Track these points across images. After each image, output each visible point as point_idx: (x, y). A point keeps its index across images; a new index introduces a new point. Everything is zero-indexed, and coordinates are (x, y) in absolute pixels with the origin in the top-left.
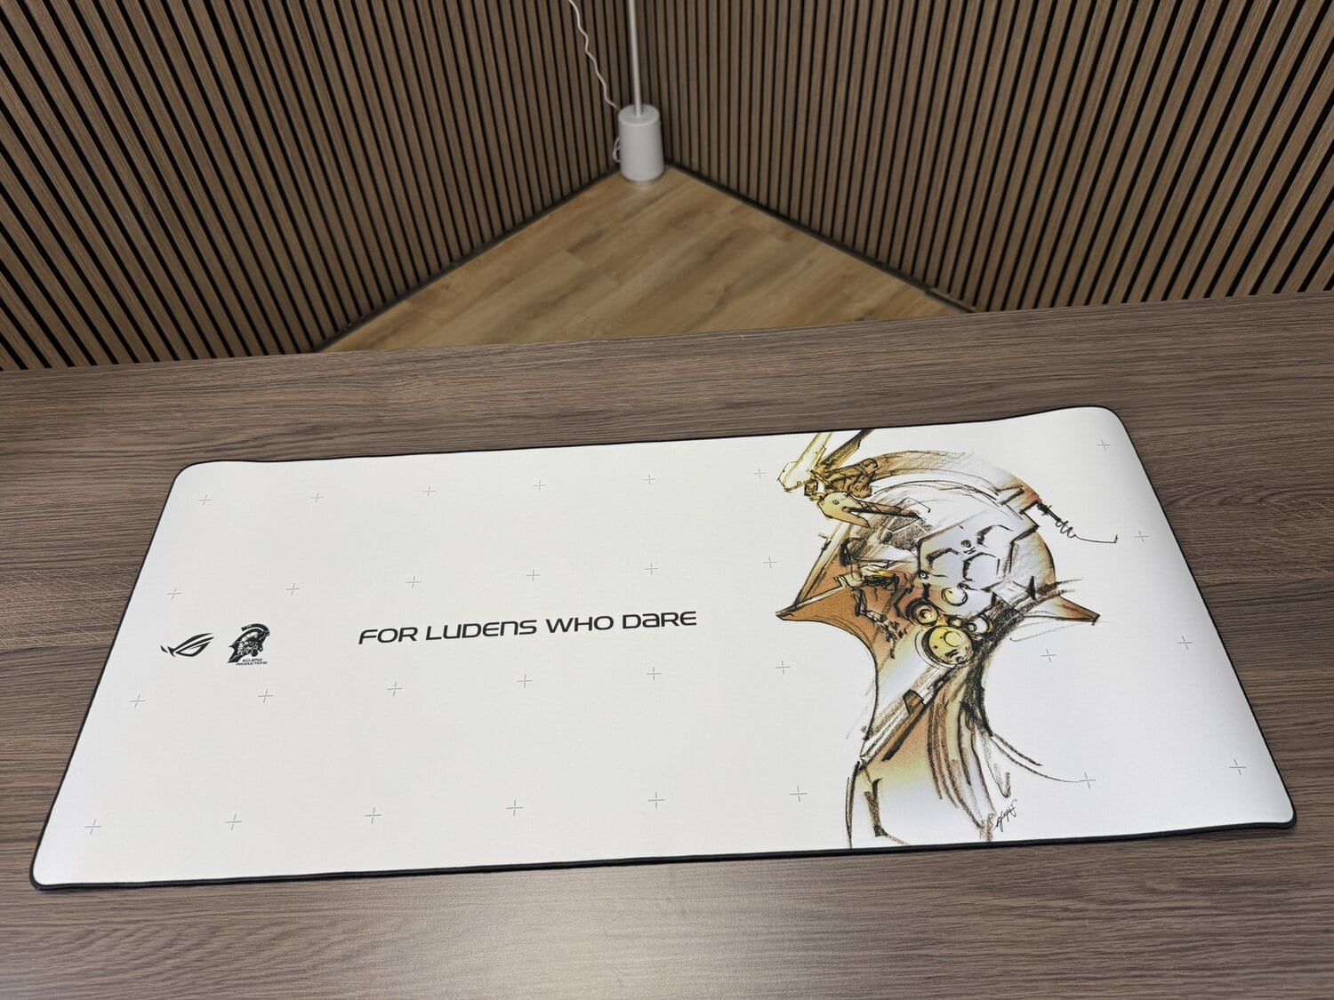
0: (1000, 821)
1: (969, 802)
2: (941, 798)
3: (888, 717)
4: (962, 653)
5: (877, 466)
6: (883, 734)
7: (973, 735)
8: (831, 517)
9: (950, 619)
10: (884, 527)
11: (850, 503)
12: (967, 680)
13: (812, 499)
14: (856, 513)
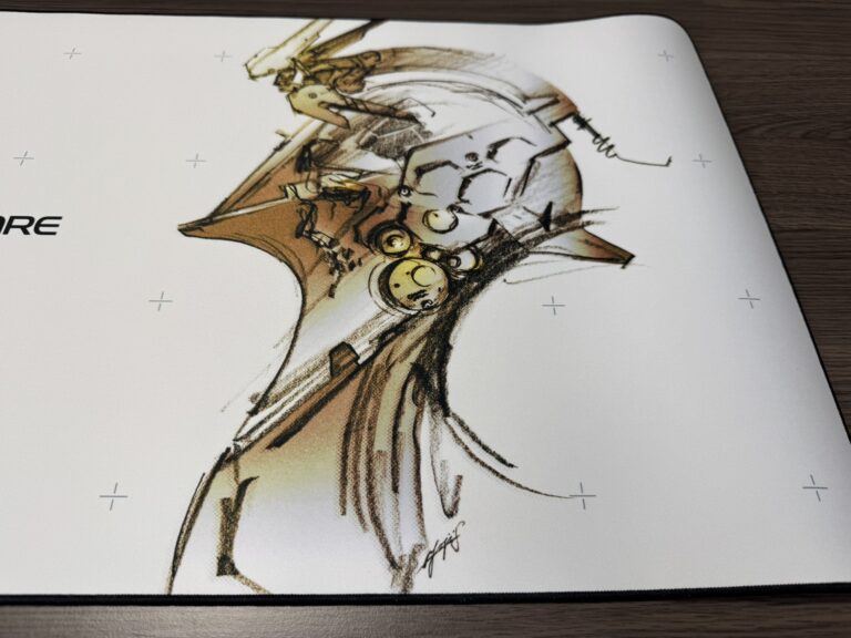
0: (430, 559)
1: (387, 524)
2: (344, 513)
3: (298, 381)
4: (432, 296)
5: (379, 60)
6: (283, 406)
7: (419, 414)
8: (299, 112)
9: (426, 250)
10: (369, 129)
11: (332, 97)
12: (431, 333)
13: (282, 90)
14: (335, 110)
